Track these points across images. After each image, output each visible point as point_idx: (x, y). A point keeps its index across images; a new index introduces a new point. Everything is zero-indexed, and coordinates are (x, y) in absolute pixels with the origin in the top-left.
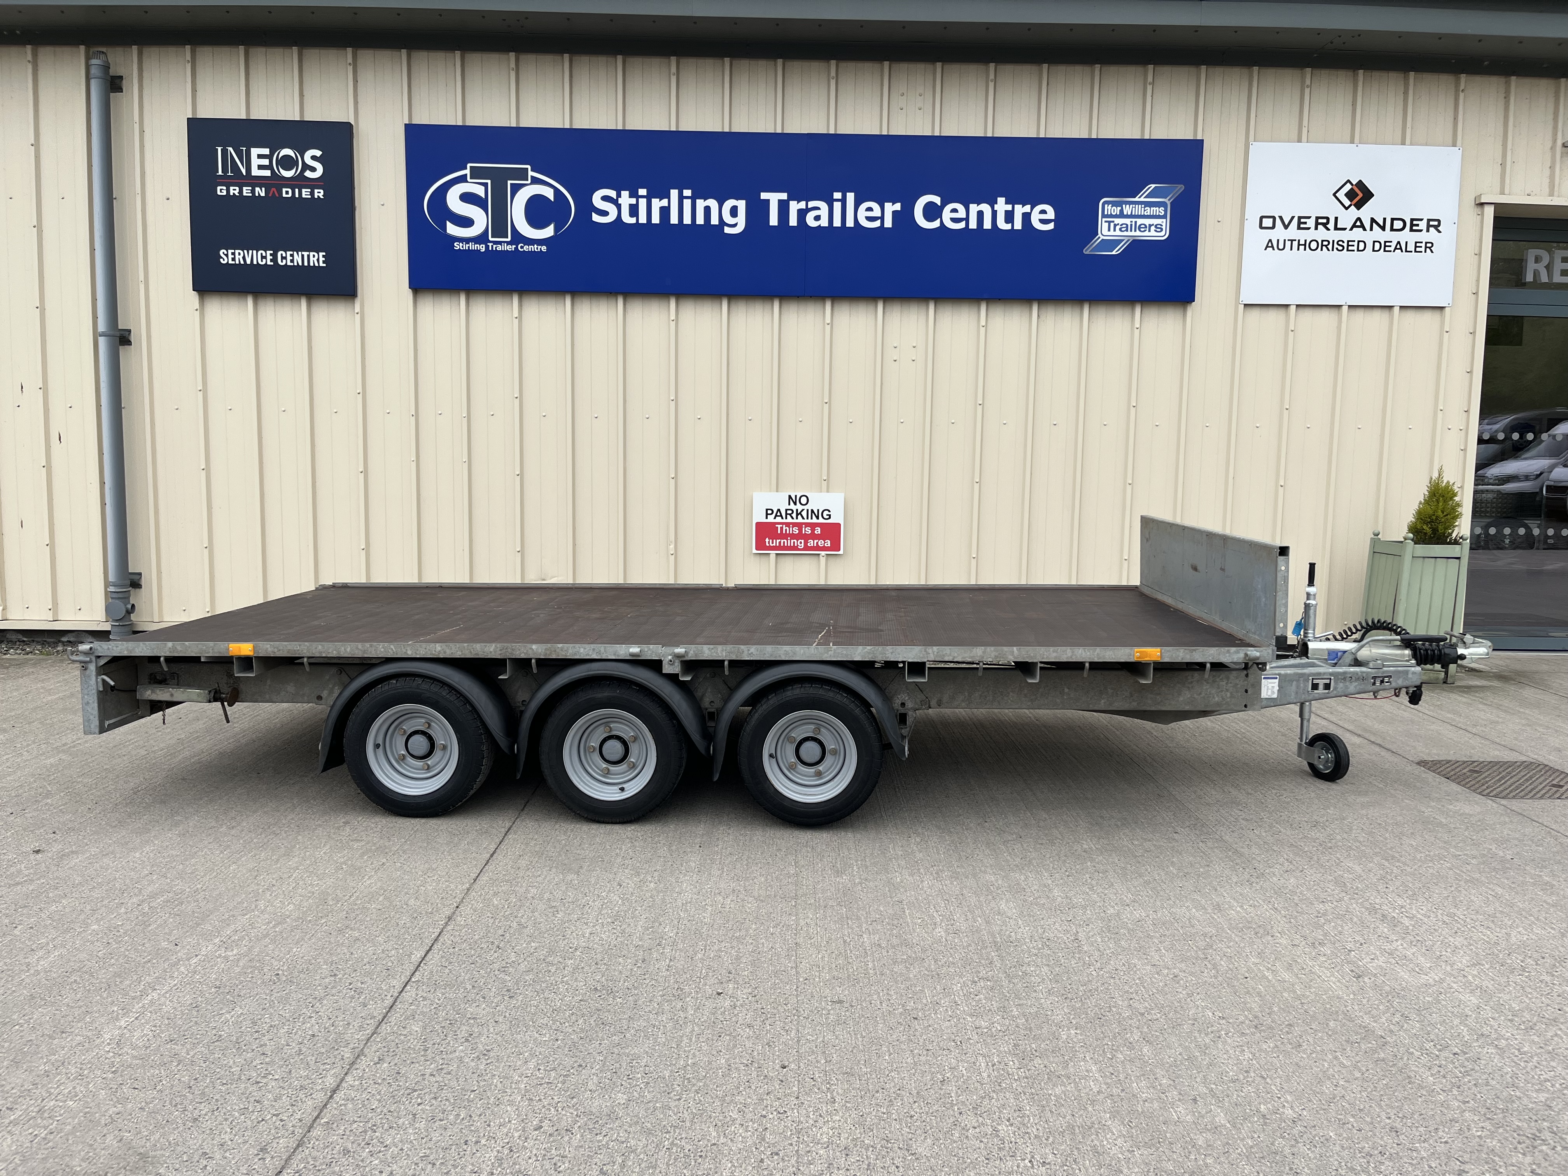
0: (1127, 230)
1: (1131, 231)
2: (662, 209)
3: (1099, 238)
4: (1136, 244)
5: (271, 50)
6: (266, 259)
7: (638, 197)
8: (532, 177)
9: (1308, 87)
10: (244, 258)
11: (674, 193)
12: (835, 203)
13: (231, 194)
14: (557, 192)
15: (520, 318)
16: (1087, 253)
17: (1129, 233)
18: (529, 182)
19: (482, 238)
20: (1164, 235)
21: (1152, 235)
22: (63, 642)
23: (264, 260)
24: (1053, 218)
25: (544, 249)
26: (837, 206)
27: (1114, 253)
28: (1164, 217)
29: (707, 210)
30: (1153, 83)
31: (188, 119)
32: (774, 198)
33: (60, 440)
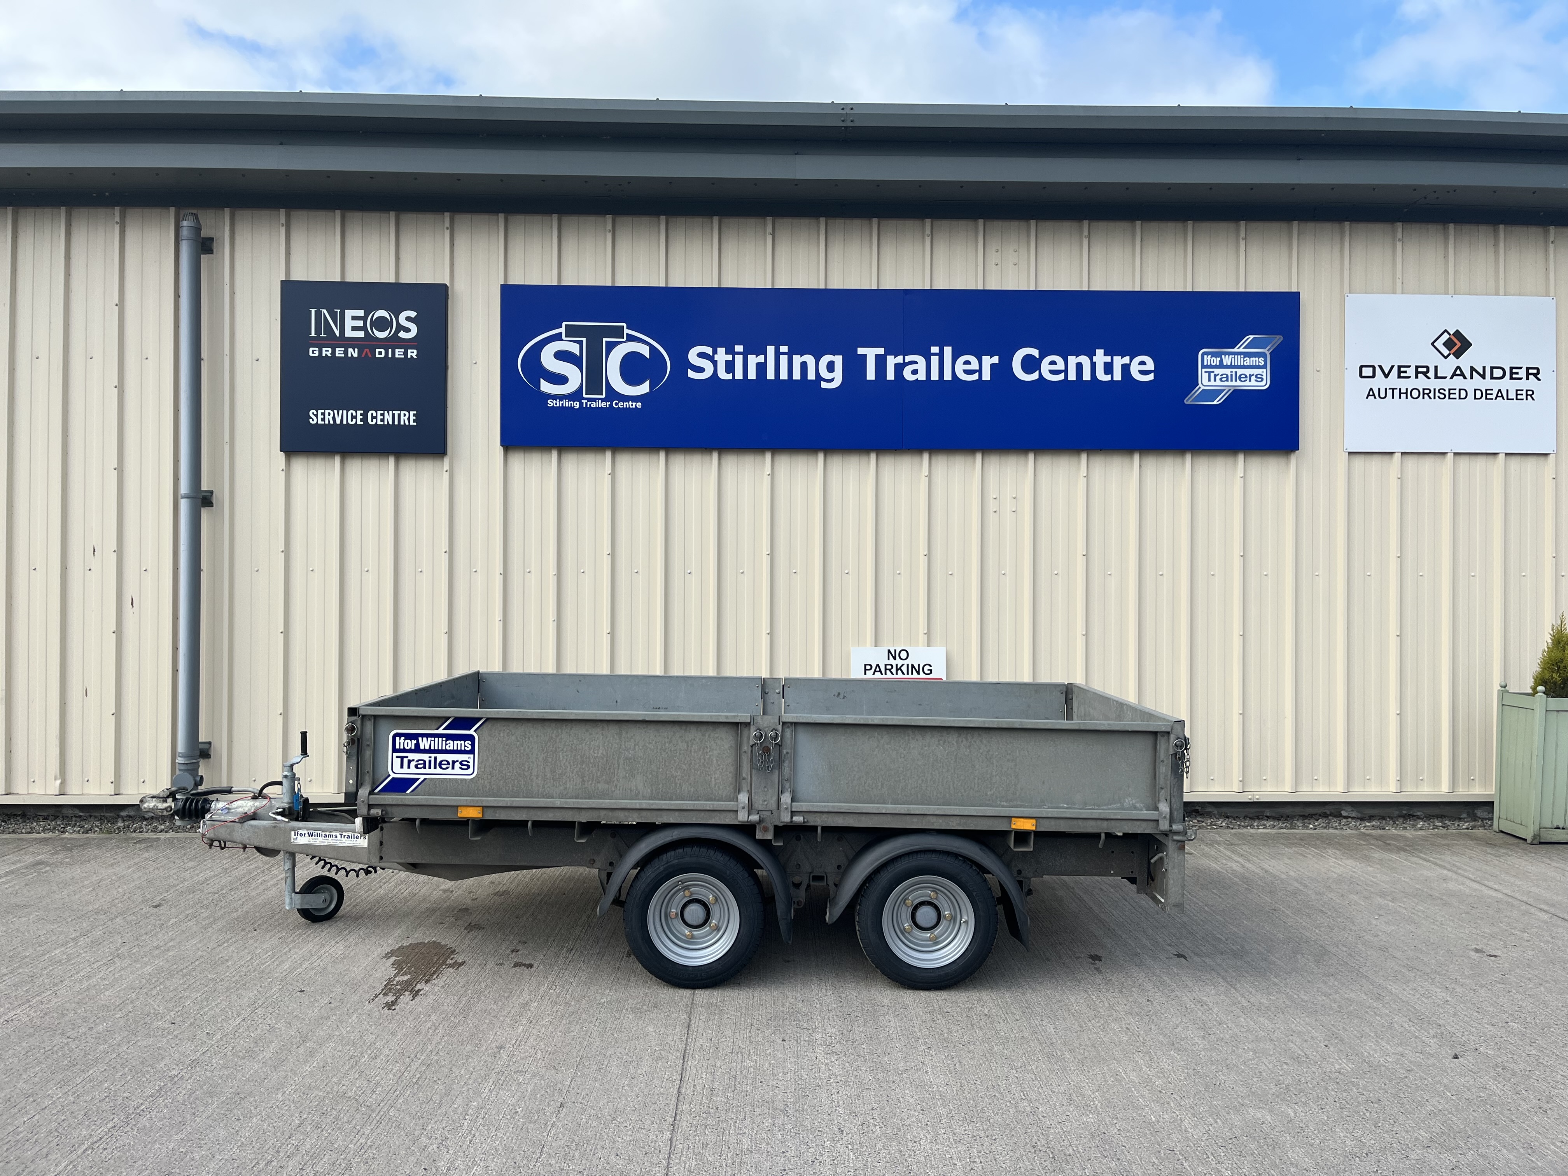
0: (1227, 380)
1: (1232, 381)
2: (758, 365)
3: (1200, 388)
4: (1237, 395)
5: (367, 215)
6: (356, 418)
7: (734, 353)
8: (627, 334)
9: (1399, 240)
10: (334, 418)
11: (771, 349)
12: (932, 357)
13: (324, 355)
14: (652, 348)
15: (613, 474)
16: (1188, 403)
17: (1229, 383)
18: (625, 339)
19: (576, 395)
20: (1264, 384)
21: (1253, 385)
22: (122, 817)
23: (354, 420)
24: (1153, 369)
25: (639, 405)
26: (935, 360)
27: (1215, 403)
28: (1264, 367)
29: (804, 365)
30: (1246, 239)
31: (282, 281)
32: (870, 353)
33: (132, 604)
